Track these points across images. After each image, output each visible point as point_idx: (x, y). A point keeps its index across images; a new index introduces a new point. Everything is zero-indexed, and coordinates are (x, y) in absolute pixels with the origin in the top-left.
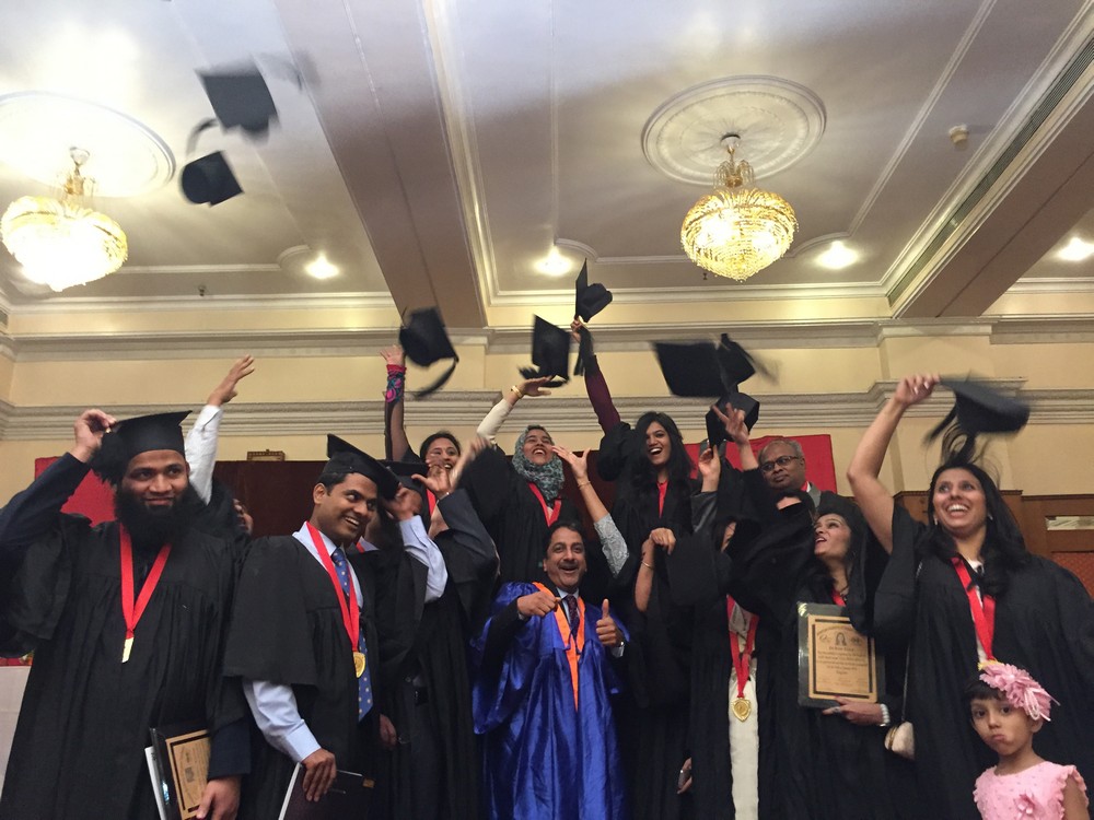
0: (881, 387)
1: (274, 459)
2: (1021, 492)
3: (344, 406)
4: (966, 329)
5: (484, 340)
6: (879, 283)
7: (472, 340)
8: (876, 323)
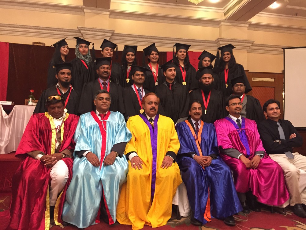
0: (219, 39)
1: (42, 45)
2: (248, 71)
3: (64, 30)
4: (243, 25)
5: (108, 13)
6: (222, 9)
7: (105, 13)
8: (220, 21)
